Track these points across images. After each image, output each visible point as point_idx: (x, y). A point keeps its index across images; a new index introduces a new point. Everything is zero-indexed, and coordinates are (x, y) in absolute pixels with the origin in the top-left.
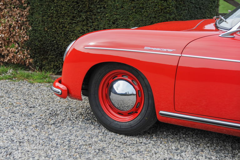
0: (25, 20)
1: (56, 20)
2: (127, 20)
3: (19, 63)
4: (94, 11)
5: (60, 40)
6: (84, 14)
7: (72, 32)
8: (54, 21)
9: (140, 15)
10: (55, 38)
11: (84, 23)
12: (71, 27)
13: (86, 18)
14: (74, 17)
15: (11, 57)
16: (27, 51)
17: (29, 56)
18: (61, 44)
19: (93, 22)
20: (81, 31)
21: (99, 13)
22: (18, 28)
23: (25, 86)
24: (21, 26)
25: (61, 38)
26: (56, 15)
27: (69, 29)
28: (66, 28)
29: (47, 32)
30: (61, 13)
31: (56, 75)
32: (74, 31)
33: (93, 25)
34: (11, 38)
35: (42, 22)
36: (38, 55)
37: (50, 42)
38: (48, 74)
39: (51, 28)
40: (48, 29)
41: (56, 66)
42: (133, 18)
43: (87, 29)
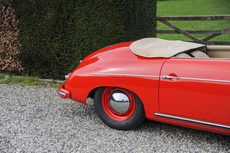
0: (16, 39)
1: (39, 39)
2: (91, 39)
3: (13, 71)
4: (67, 33)
5: (43, 54)
6: (60, 35)
7: (52, 48)
8: (38, 40)
9: (100, 35)
10: (40, 52)
11: (60, 41)
12: (51, 44)
13: (62, 38)
14: (53, 37)
15: (7, 67)
16: (19, 61)
17: (21, 66)
18: (44, 56)
19: (67, 41)
20: (59, 47)
22: (11, 45)
23: (18, 88)
24: (14, 43)
25: (44, 52)
26: (39, 36)
27: (49, 45)
28: (47, 44)
29: (33, 48)
30: (43, 34)
31: (41, 78)
34: (6, 52)
35: (29, 41)
36: (27, 64)
37: (36, 55)
38: (36, 78)
39: (37, 44)
40: (34, 46)
41: (41, 72)
42: (96, 38)
43: (63, 46)
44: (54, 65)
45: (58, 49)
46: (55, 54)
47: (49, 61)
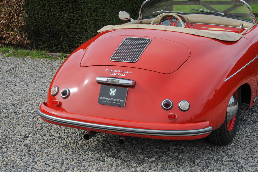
0: (22, 9)
1: (48, 9)
2: (104, 8)
3: (18, 44)
4: (78, 2)
5: (52, 25)
6: (71, 4)
7: (61, 18)
8: (46, 10)
9: (114, 4)
10: (48, 23)
11: (71, 11)
12: (60, 14)
13: (73, 7)
14: (62, 6)
15: (11, 39)
16: (25, 34)
17: (27, 38)
18: (53, 27)
19: (78, 10)
20: (69, 17)
21: (83, 3)
22: (16, 16)
24: (19, 14)
25: (52, 23)
26: (48, 5)
27: (59, 16)
28: (56, 15)
29: (41, 18)
30: (52, 3)
31: (50, 52)
32: (63, 17)
33: (78, 12)
34: (10, 23)
35: (36, 10)
36: (34, 37)
37: (44, 26)
38: (43, 52)
39: (44, 15)
40: (42, 16)
41: (50, 45)
42: (109, 7)
43: (74, 16)
44: (64, 37)
45: (69, 19)
46: (64, 25)
47: (58, 33)
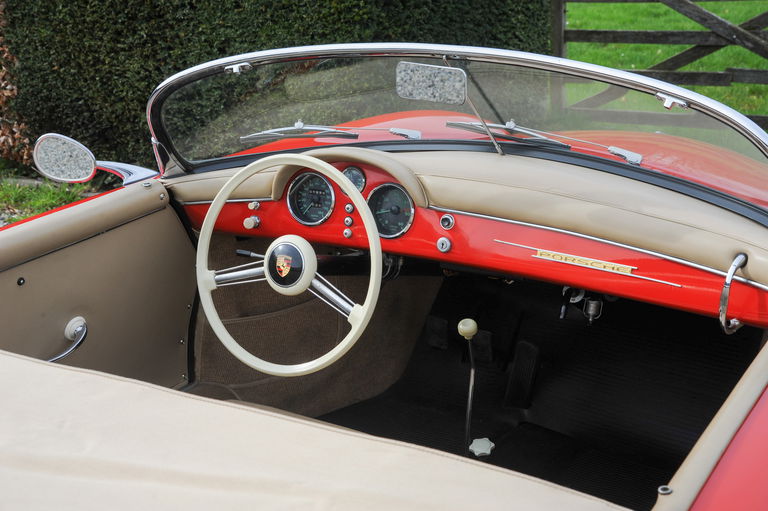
1: (74, 41)
2: (254, 42)
4: (168, 16)
5: (93, 98)
6: (144, 25)
7: (120, 75)
8: (70, 44)
9: (284, 28)
10: (82, 93)
11: (147, 51)
12: (115, 61)
13: (150, 36)
14: (119, 33)
16: (18, 125)
17: (27, 140)
18: (97, 108)
19: (170, 48)
21: (182, 21)
25: (94, 92)
26: (73, 28)
27: (111, 66)
28: (103, 63)
29: (59, 74)
30: (84, 21)
32: (125, 72)
33: (170, 55)
35: (42, 46)
37: (71, 102)
39: (68, 62)
40: (61, 67)
43: (158, 69)
45: (142, 79)
46: (132, 101)
47: (117, 127)
